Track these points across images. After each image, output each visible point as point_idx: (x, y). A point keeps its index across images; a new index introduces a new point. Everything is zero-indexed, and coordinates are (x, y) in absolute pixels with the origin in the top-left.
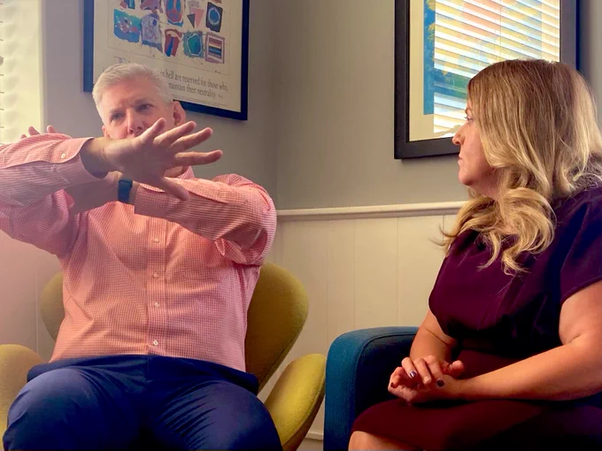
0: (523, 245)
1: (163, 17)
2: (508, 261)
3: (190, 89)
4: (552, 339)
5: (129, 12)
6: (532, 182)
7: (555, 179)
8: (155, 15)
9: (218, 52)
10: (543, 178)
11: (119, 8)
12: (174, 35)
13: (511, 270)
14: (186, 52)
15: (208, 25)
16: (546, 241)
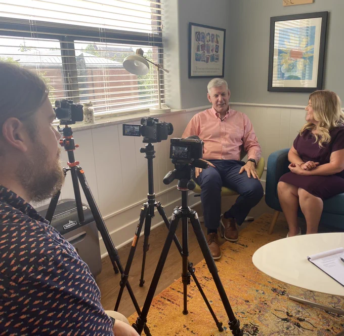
0: (323, 140)
1: (206, 52)
2: (320, 144)
3: (212, 72)
4: (328, 161)
5: (199, 53)
6: (325, 124)
7: (332, 124)
8: (204, 52)
9: (217, 59)
10: (329, 124)
11: (196, 52)
12: (208, 56)
13: (321, 147)
14: (211, 61)
15: (216, 51)
16: (329, 141)
